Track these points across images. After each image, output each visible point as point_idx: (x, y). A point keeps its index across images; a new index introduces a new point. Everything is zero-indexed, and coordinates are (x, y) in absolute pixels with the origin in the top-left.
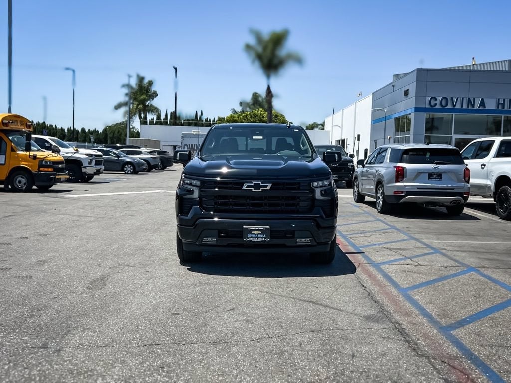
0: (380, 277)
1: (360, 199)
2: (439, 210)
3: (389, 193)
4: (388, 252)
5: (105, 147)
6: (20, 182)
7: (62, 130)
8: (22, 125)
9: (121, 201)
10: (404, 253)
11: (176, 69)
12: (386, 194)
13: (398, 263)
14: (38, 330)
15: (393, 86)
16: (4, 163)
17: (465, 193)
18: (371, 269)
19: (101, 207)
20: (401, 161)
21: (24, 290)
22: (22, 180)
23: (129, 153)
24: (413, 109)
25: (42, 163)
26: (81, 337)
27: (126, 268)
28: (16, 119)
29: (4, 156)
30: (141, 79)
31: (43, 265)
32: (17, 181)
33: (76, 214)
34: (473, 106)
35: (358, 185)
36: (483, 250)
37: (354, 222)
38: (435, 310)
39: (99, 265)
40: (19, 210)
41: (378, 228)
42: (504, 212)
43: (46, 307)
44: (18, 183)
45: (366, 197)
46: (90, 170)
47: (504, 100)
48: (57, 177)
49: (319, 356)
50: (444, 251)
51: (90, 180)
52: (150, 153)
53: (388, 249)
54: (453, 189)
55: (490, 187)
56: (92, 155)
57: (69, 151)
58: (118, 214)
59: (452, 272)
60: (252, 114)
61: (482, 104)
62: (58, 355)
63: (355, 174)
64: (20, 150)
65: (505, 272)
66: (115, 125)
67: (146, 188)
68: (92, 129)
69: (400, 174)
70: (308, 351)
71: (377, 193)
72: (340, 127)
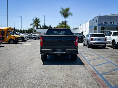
0: (84, 59)
2: (101, 47)
3: (90, 43)
4: (87, 55)
5: (29, 34)
7: (19, 30)
8: (11, 29)
10: (90, 55)
13: (88, 57)
16: (8, 38)
17: (106, 43)
19: (29, 47)
22: (12, 42)
23: (34, 35)
24: (98, 25)
27: (36, 58)
29: (8, 36)
30: (36, 18)
33: (24, 48)
34: (111, 24)
35: (84, 42)
38: (92, 64)
39: (30, 57)
41: (87, 50)
42: (114, 47)
43: (22, 64)
45: (86, 44)
46: (26, 39)
48: (19, 41)
50: (98, 55)
51: (26, 41)
52: (39, 35)
54: (103, 42)
55: (111, 42)
56: (26, 36)
57: (22, 35)
59: (98, 58)
60: (62, 26)
61: (113, 23)
63: (83, 39)
64: (11, 35)
68: (25, 30)
69: (92, 39)
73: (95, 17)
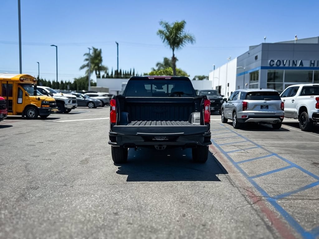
1: (225, 121)
2: (269, 126)
3: (239, 117)
4: (233, 147)
5: (76, 92)
6: (31, 113)
7: (50, 82)
8: (30, 80)
9: (89, 123)
10: (241, 147)
11: (118, 44)
12: (238, 118)
13: (237, 152)
14: (61, 180)
15: (249, 53)
16: (21, 102)
17: (282, 116)
18: (222, 154)
19: (78, 127)
20: (246, 99)
21: (48, 165)
22: (32, 113)
23: (91, 96)
24: (260, 68)
25: (43, 102)
26: (81, 182)
27: (97, 155)
28: (28, 77)
29: (21, 99)
30: (95, 50)
31: (55, 154)
32: (29, 113)
33: (65, 130)
34: (296, 65)
35: (224, 113)
36: (285, 146)
37: (219, 133)
38: (248, 171)
39: (83, 154)
40: (34, 129)
41: (231, 136)
42: (303, 127)
43: (62, 171)
44: (29, 114)
45: (228, 120)
46: (69, 106)
47: (314, 61)
48: (52, 110)
49: (189, 187)
50: (263, 147)
51: (69, 112)
52: (104, 96)
53: (233, 145)
54: (275, 114)
55: (296, 113)
56: (70, 98)
57: (58, 95)
58: (89, 130)
59: (263, 156)
60: (164, 71)
61: (301, 64)
62: (72, 188)
63: (222, 106)
64: (30, 95)
65: (291, 155)
66: (81, 79)
67: (102, 117)
68: (67, 82)
69: (245, 106)
70: (184, 186)
71: (233, 117)
72: (217, 78)
73: (252, 48)
